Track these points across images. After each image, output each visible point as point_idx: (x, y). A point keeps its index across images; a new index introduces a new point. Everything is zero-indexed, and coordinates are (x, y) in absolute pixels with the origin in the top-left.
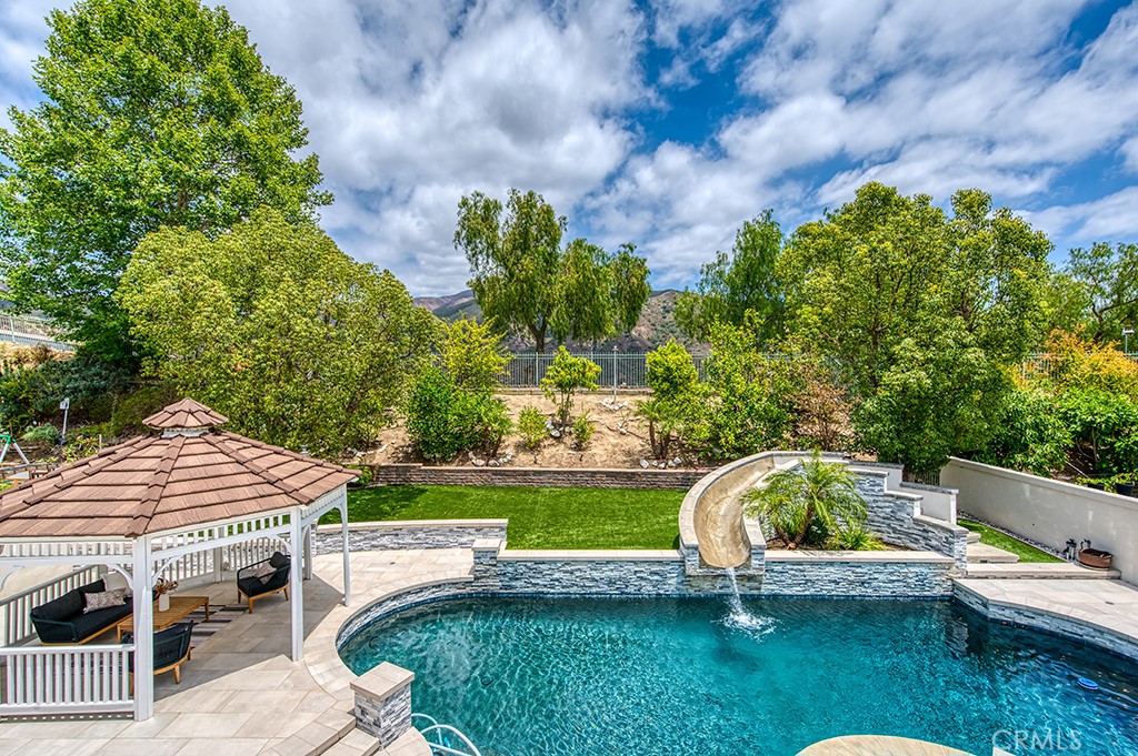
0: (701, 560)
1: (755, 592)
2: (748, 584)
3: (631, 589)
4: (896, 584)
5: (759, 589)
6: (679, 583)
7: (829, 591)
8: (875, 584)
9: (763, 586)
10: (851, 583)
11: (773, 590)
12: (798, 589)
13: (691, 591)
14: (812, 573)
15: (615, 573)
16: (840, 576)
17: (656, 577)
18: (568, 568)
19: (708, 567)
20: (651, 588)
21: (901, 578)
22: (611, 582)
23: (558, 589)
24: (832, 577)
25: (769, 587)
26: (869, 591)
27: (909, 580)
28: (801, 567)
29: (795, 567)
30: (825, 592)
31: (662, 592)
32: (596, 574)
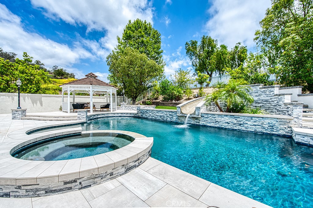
0: (181, 111)
1: (198, 124)
2: (196, 121)
3: (165, 119)
4: (257, 126)
5: (199, 123)
6: (176, 118)
7: (225, 126)
8: (246, 125)
9: (200, 122)
10: (235, 124)
11: (204, 123)
12: (213, 124)
13: (179, 121)
14: (218, 119)
15: (162, 114)
16: (230, 121)
17: (171, 116)
18: (152, 112)
19: (183, 113)
20: (169, 119)
21: (260, 124)
22: (161, 117)
23: (150, 117)
24: (227, 121)
25: (202, 122)
26: (243, 128)
27: (264, 126)
28: (214, 116)
29: (212, 116)
30: (223, 126)
31: (172, 120)
32: (158, 114)
